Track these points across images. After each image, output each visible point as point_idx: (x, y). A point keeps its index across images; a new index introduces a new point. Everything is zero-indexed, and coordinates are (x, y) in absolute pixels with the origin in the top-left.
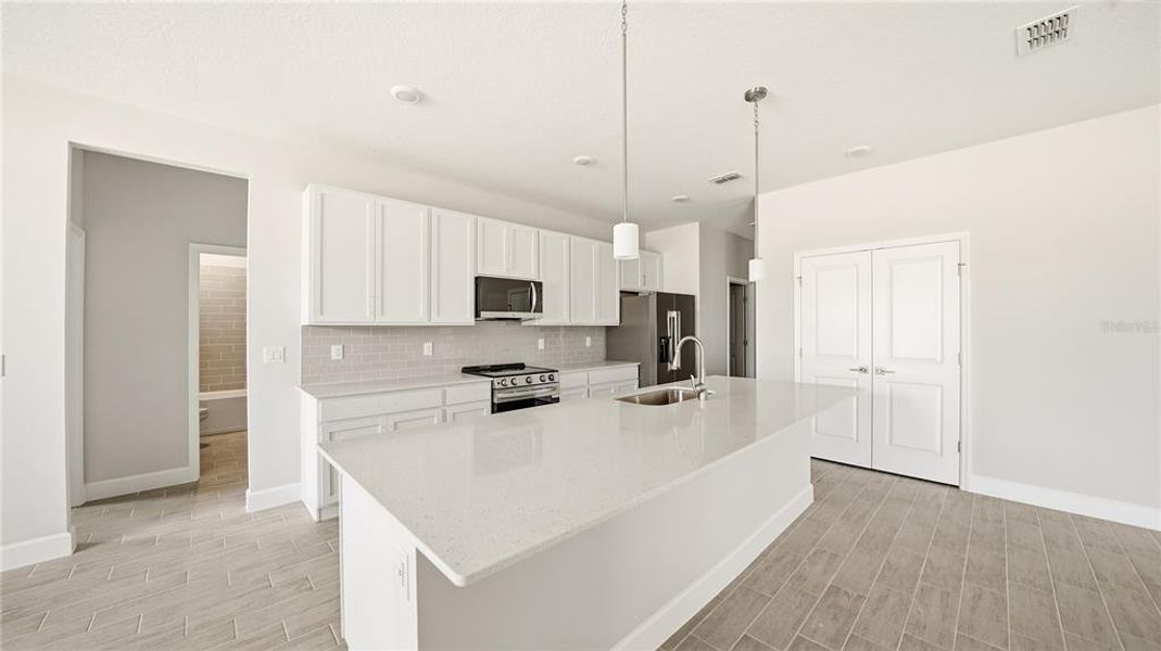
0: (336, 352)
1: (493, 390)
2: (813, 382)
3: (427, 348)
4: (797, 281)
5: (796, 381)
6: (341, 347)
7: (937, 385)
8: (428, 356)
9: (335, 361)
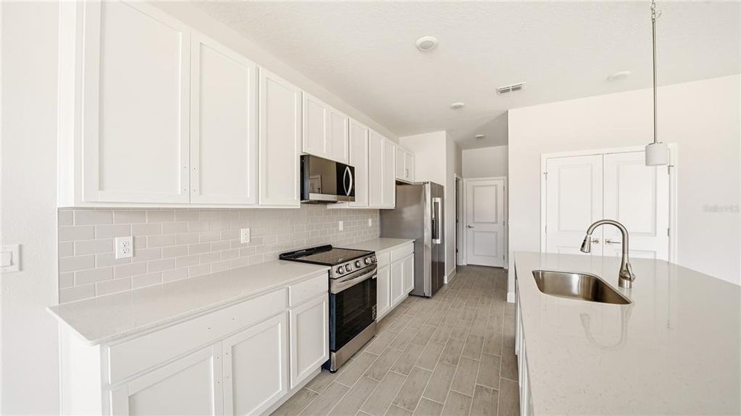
0: (121, 247)
1: (330, 279)
2: (557, 252)
3: (244, 235)
4: (543, 176)
5: (543, 251)
6: (130, 239)
7: (651, 251)
8: (245, 244)
9: (121, 260)
